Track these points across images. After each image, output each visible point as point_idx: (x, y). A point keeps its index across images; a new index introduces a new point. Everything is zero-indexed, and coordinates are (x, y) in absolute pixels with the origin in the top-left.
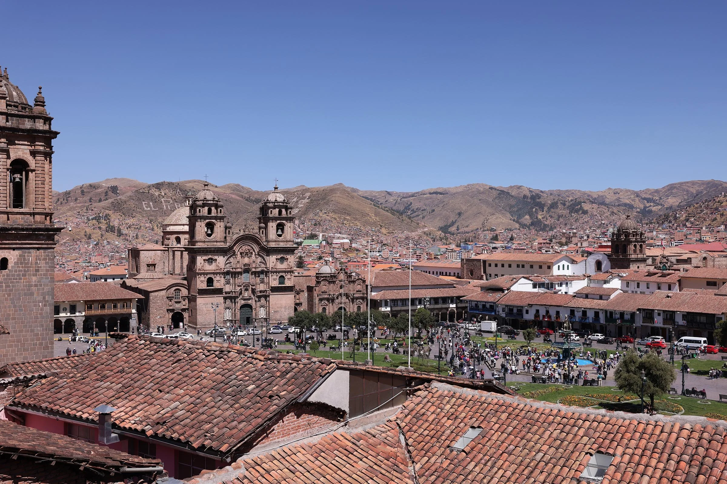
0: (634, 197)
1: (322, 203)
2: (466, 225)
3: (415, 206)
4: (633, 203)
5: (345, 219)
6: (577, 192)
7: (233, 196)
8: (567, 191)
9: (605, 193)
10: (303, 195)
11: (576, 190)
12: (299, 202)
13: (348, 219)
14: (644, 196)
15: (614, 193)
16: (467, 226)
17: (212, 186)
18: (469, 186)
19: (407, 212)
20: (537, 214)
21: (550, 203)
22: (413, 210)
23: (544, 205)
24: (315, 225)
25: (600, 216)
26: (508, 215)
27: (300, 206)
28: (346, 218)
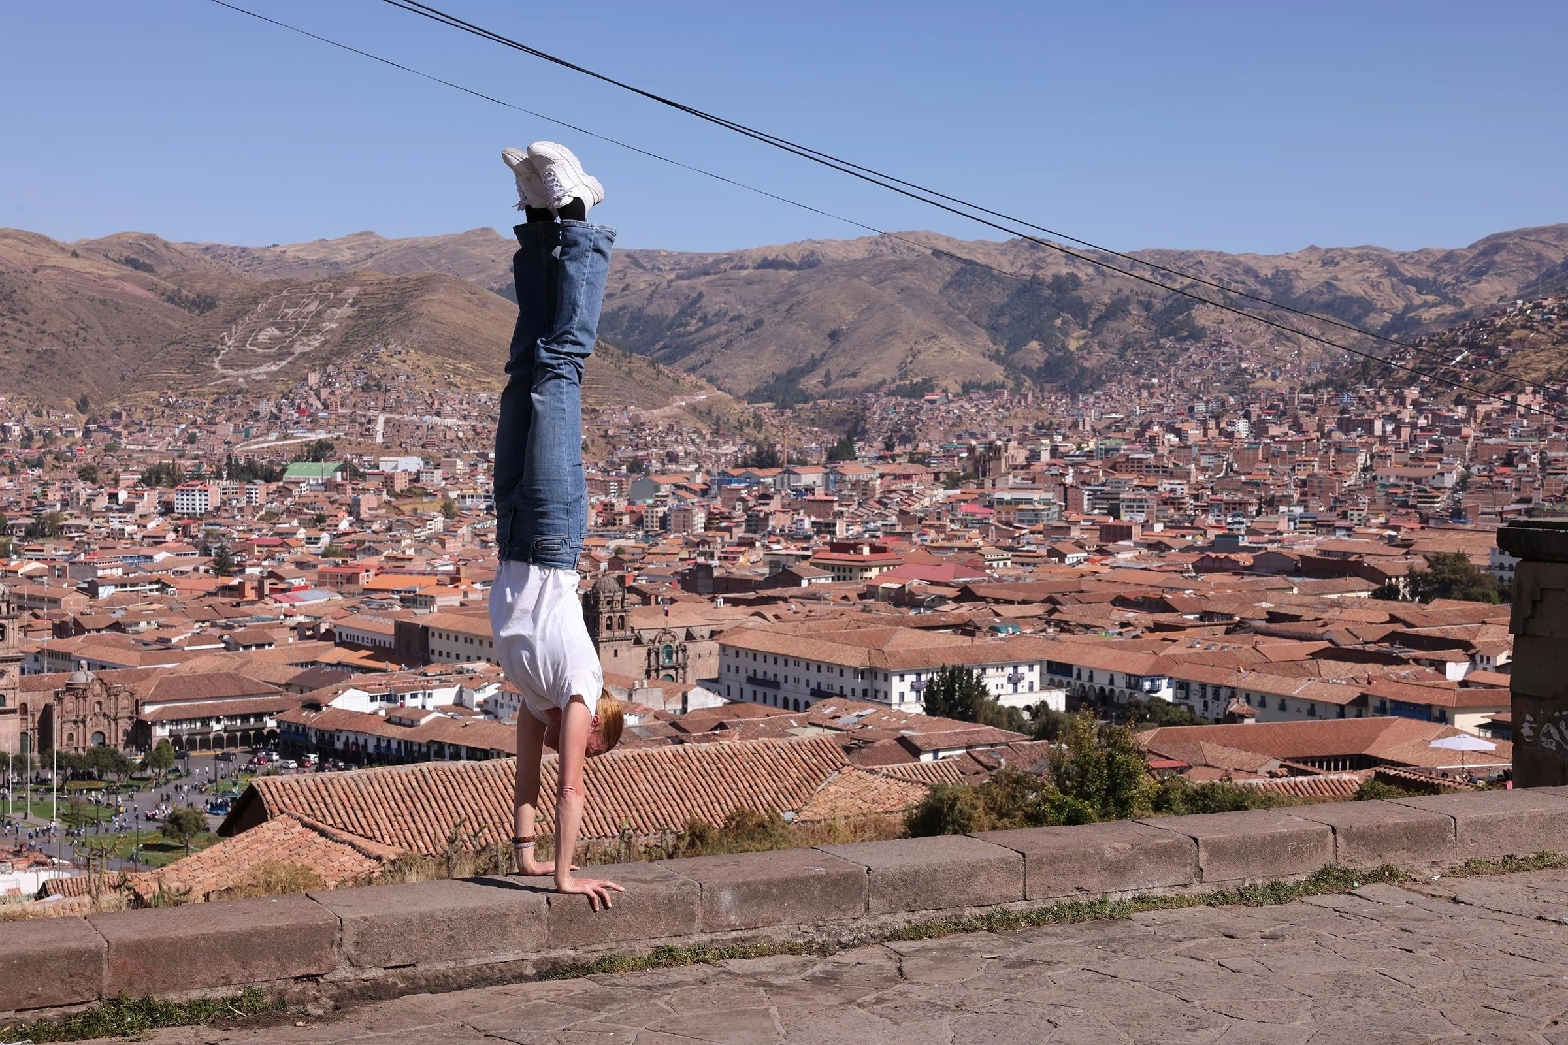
0: (1380, 276)
1: (391, 319)
2: (851, 369)
3: (713, 303)
4: (1374, 294)
5: (456, 371)
6: (1214, 257)
7: (129, 288)
8: (1183, 255)
9: (1298, 262)
10: (336, 293)
11: (1213, 253)
12: (325, 316)
13: (466, 371)
14: (1409, 271)
15: (1325, 264)
16: (854, 375)
17: (63, 249)
18: (887, 240)
19: (687, 324)
20: (1066, 335)
21: (1107, 301)
22: (706, 317)
23: (1090, 306)
24: (365, 388)
25: (1239, 347)
26: (983, 339)
27: (329, 326)
28: (459, 369)
